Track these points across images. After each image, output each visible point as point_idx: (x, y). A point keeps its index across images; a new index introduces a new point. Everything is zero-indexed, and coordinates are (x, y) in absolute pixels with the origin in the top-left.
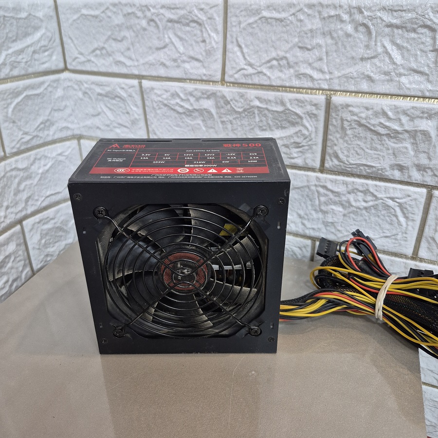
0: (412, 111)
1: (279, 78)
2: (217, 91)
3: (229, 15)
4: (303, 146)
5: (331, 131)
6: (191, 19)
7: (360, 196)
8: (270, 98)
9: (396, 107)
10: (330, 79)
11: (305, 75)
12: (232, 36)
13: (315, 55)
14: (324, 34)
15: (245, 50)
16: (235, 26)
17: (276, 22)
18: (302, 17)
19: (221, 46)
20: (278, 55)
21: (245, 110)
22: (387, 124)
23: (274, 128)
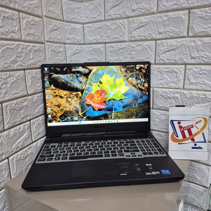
0: (173, 92)
7: (163, 116)
9: (169, 91)
22: (168, 95)
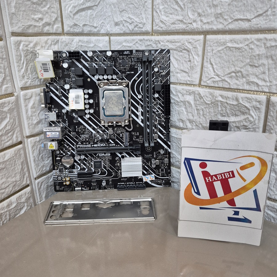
1: (236, 84)
2: (195, 90)
3: (206, 45)
4: (250, 128)
5: (269, 120)
6: (183, 48)
8: (229, 96)
10: (270, 85)
11: (253, 82)
12: (207, 58)
13: (260, 70)
14: (267, 57)
15: (215, 66)
16: (210, 52)
17: (235, 50)
18: (253, 47)
19: (200, 64)
20: (236, 70)
21: (212, 103)
23: (230, 115)
